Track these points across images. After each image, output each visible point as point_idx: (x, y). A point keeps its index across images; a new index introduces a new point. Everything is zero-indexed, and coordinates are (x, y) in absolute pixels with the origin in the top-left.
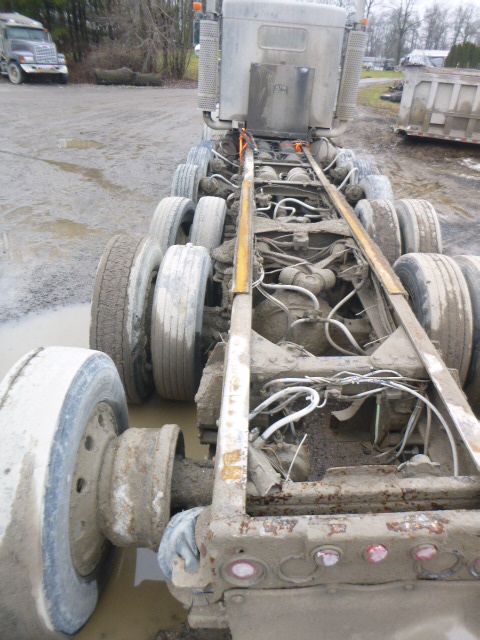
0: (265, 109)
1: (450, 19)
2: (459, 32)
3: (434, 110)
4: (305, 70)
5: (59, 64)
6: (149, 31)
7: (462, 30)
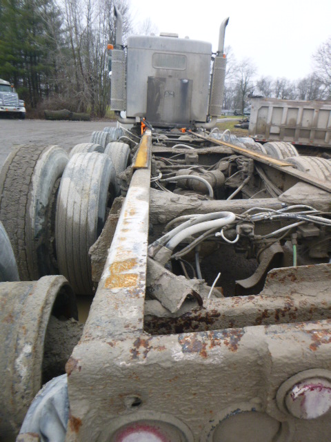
0: (159, 107)
1: (272, 87)
2: (278, 94)
3: (272, 124)
4: (186, 81)
5: (20, 106)
6: (81, 87)
7: (280, 93)
